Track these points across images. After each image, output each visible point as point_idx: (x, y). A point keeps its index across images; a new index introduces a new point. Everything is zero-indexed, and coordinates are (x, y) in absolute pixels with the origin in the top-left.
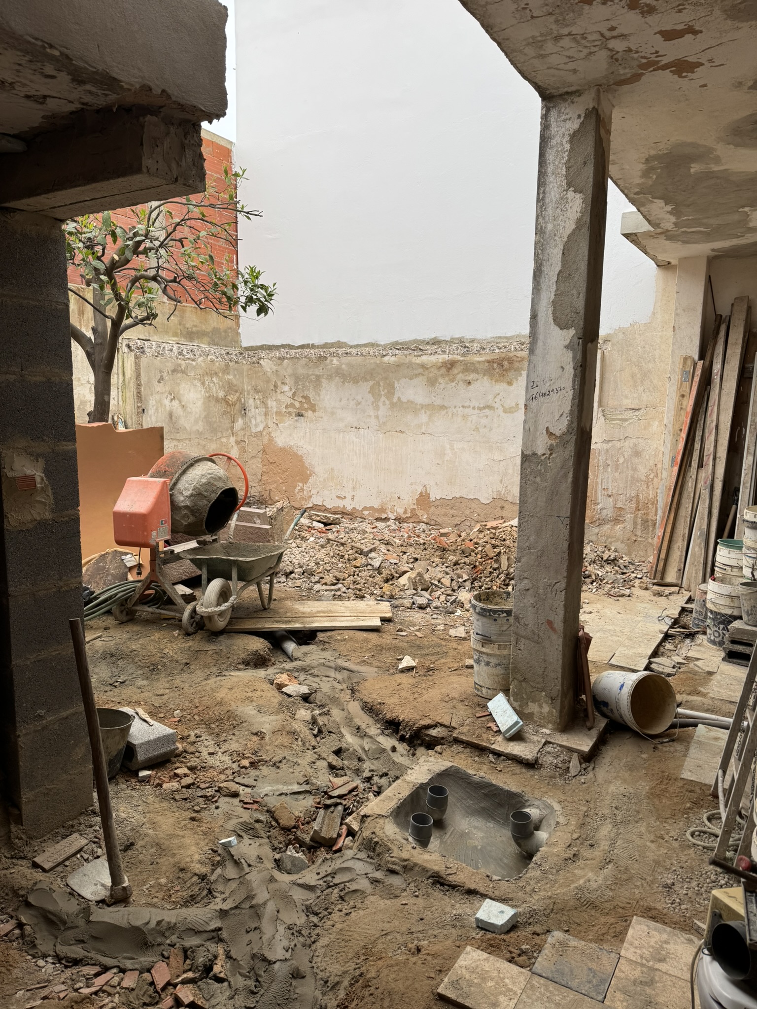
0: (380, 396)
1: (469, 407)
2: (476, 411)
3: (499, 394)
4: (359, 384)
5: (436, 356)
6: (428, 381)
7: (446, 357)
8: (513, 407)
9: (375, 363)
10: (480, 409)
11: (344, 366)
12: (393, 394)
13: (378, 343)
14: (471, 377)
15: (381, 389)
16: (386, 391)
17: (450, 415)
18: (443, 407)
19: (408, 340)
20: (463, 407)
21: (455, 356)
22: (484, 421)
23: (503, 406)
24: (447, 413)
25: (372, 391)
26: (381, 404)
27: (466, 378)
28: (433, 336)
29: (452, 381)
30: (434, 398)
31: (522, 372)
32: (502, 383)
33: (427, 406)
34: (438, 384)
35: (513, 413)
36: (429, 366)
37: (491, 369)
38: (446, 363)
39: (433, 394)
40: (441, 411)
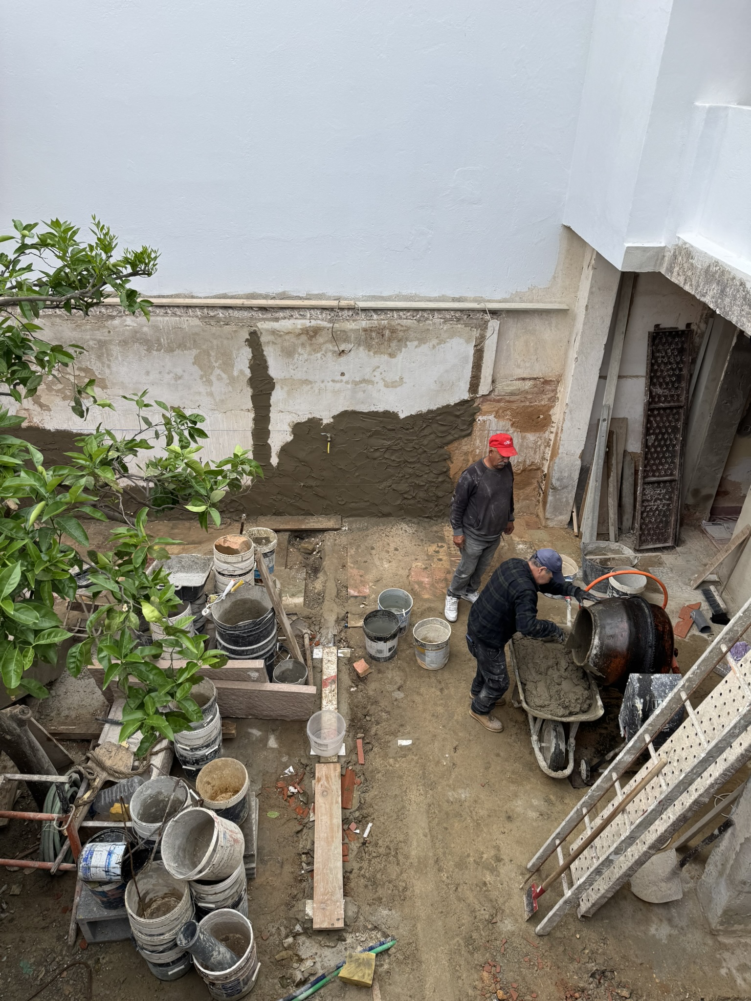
0: (212, 368)
1: (342, 381)
2: (351, 386)
3: (379, 367)
4: (176, 353)
6: (282, 351)
7: (307, 323)
10: (355, 383)
14: (343, 347)
15: (213, 360)
16: (220, 361)
18: (307, 382)
20: (333, 381)
22: (360, 397)
23: (384, 380)
24: (312, 388)
25: (197, 361)
26: (213, 378)
27: (336, 348)
29: (317, 350)
30: (292, 371)
31: (408, 343)
32: (382, 355)
33: (284, 381)
34: (297, 355)
35: (396, 387)
36: (282, 333)
37: (369, 338)
38: (307, 331)
39: (291, 367)
40: (304, 386)
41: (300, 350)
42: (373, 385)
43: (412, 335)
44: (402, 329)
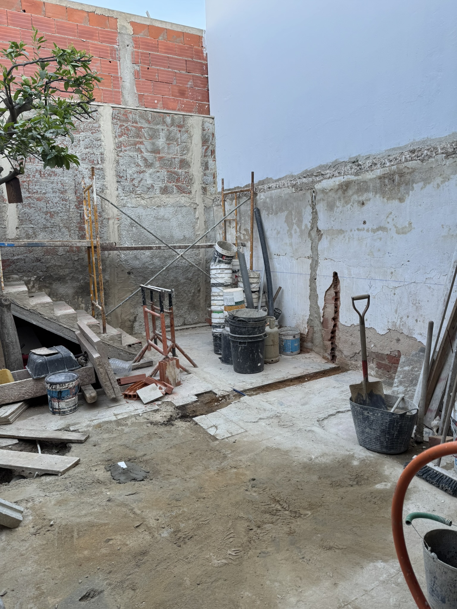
0: (292, 224)
1: (364, 229)
3: (391, 213)
4: (278, 215)
5: (334, 179)
6: (328, 206)
7: (342, 179)
8: (406, 227)
9: (288, 193)
10: (374, 231)
11: (268, 200)
12: (302, 221)
14: (364, 196)
15: (293, 218)
16: (296, 219)
17: (347, 239)
18: (341, 232)
19: (313, 167)
20: (358, 229)
21: (349, 176)
22: (378, 244)
23: (396, 227)
24: (344, 237)
25: (288, 221)
26: (293, 232)
27: (360, 199)
28: (335, 159)
29: (347, 203)
30: (333, 223)
31: (414, 185)
32: (394, 201)
33: (328, 231)
34: (336, 208)
35: (405, 233)
36: (328, 191)
37: (383, 185)
38: (342, 185)
39: (332, 219)
40: (340, 235)
41: (338, 204)
42: (387, 231)
43: (417, 176)
44: (408, 171)
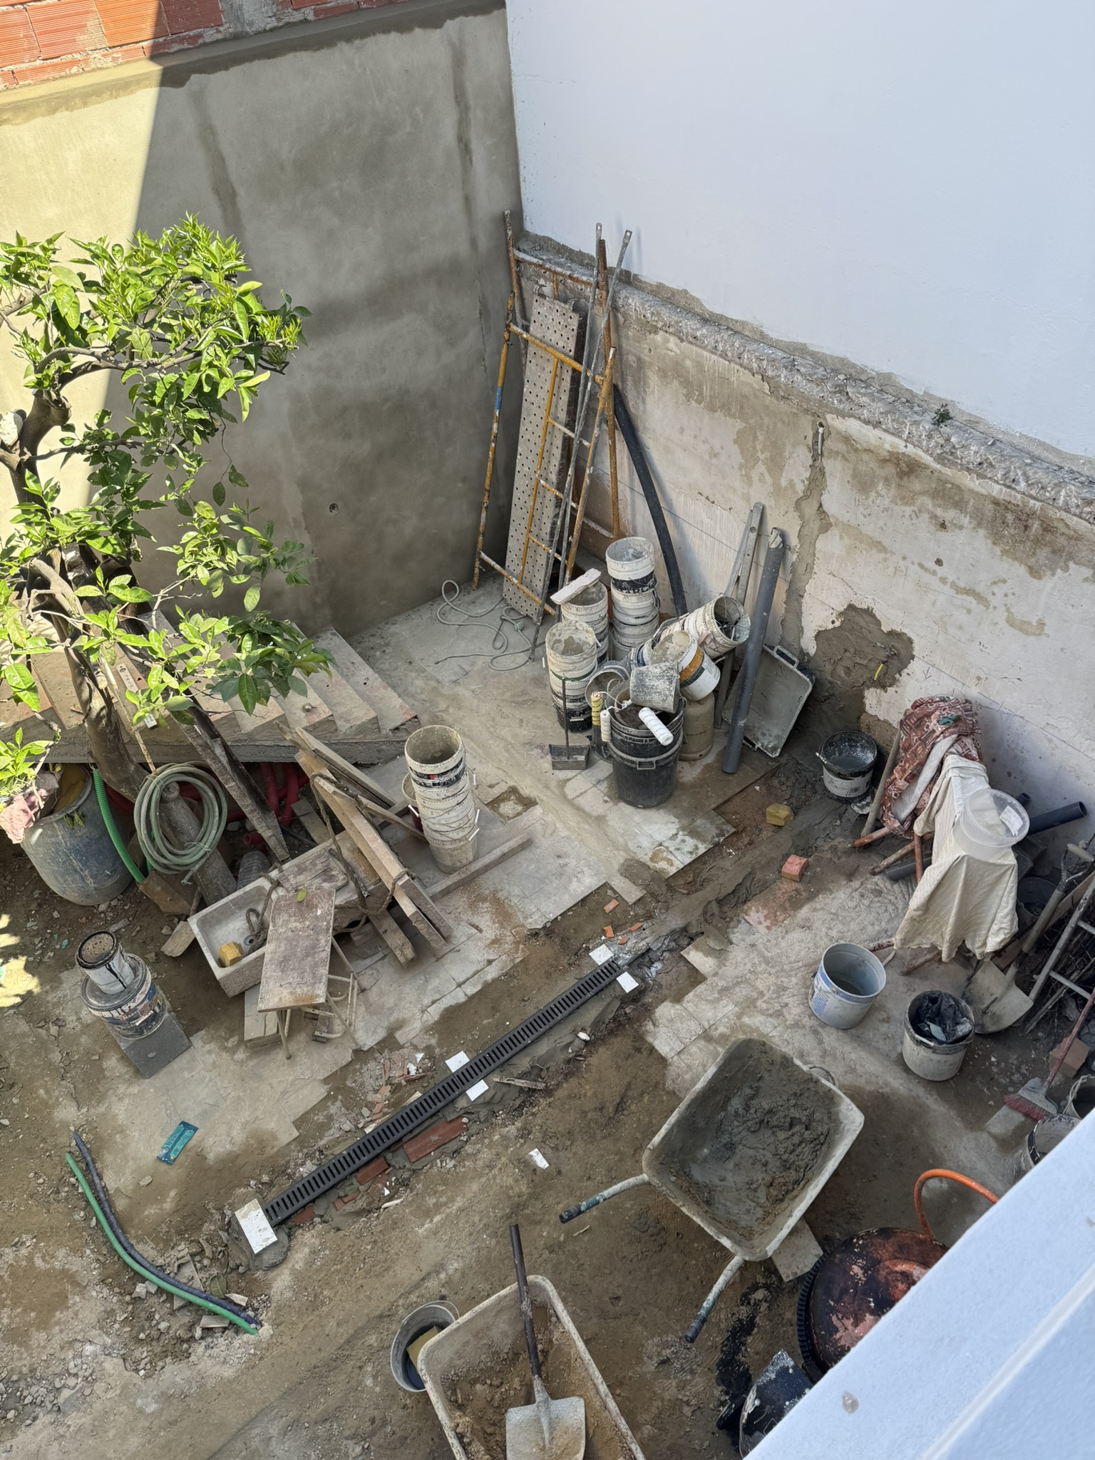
0: (755, 459)
1: (934, 573)
2: (947, 589)
3: (1004, 581)
4: (717, 415)
5: (878, 432)
6: (854, 476)
7: (900, 445)
8: (1030, 623)
9: (750, 385)
11: (688, 363)
12: (781, 468)
13: (766, 331)
14: (949, 515)
15: (759, 447)
16: (768, 454)
17: (891, 570)
18: (879, 546)
19: (828, 353)
20: (921, 566)
21: (920, 452)
22: (960, 616)
23: (1008, 610)
24: (885, 560)
25: (739, 440)
26: (755, 478)
27: (939, 512)
28: (885, 369)
29: (906, 500)
30: (862, 518)
31: (1071, 564)
32: (1016, 563)
33: (847, 528)
34: (873, 494)
35: (1027, 633)
36: (859, 446)
37: (999, 521)
38: (898, 459)
39: (861, 509)
40: (874, 551)
41: (880, 487)
42: (986, 607)
43: (1083, 552)
44: (1066, 531)
